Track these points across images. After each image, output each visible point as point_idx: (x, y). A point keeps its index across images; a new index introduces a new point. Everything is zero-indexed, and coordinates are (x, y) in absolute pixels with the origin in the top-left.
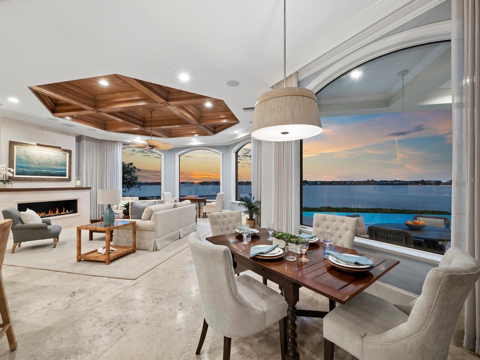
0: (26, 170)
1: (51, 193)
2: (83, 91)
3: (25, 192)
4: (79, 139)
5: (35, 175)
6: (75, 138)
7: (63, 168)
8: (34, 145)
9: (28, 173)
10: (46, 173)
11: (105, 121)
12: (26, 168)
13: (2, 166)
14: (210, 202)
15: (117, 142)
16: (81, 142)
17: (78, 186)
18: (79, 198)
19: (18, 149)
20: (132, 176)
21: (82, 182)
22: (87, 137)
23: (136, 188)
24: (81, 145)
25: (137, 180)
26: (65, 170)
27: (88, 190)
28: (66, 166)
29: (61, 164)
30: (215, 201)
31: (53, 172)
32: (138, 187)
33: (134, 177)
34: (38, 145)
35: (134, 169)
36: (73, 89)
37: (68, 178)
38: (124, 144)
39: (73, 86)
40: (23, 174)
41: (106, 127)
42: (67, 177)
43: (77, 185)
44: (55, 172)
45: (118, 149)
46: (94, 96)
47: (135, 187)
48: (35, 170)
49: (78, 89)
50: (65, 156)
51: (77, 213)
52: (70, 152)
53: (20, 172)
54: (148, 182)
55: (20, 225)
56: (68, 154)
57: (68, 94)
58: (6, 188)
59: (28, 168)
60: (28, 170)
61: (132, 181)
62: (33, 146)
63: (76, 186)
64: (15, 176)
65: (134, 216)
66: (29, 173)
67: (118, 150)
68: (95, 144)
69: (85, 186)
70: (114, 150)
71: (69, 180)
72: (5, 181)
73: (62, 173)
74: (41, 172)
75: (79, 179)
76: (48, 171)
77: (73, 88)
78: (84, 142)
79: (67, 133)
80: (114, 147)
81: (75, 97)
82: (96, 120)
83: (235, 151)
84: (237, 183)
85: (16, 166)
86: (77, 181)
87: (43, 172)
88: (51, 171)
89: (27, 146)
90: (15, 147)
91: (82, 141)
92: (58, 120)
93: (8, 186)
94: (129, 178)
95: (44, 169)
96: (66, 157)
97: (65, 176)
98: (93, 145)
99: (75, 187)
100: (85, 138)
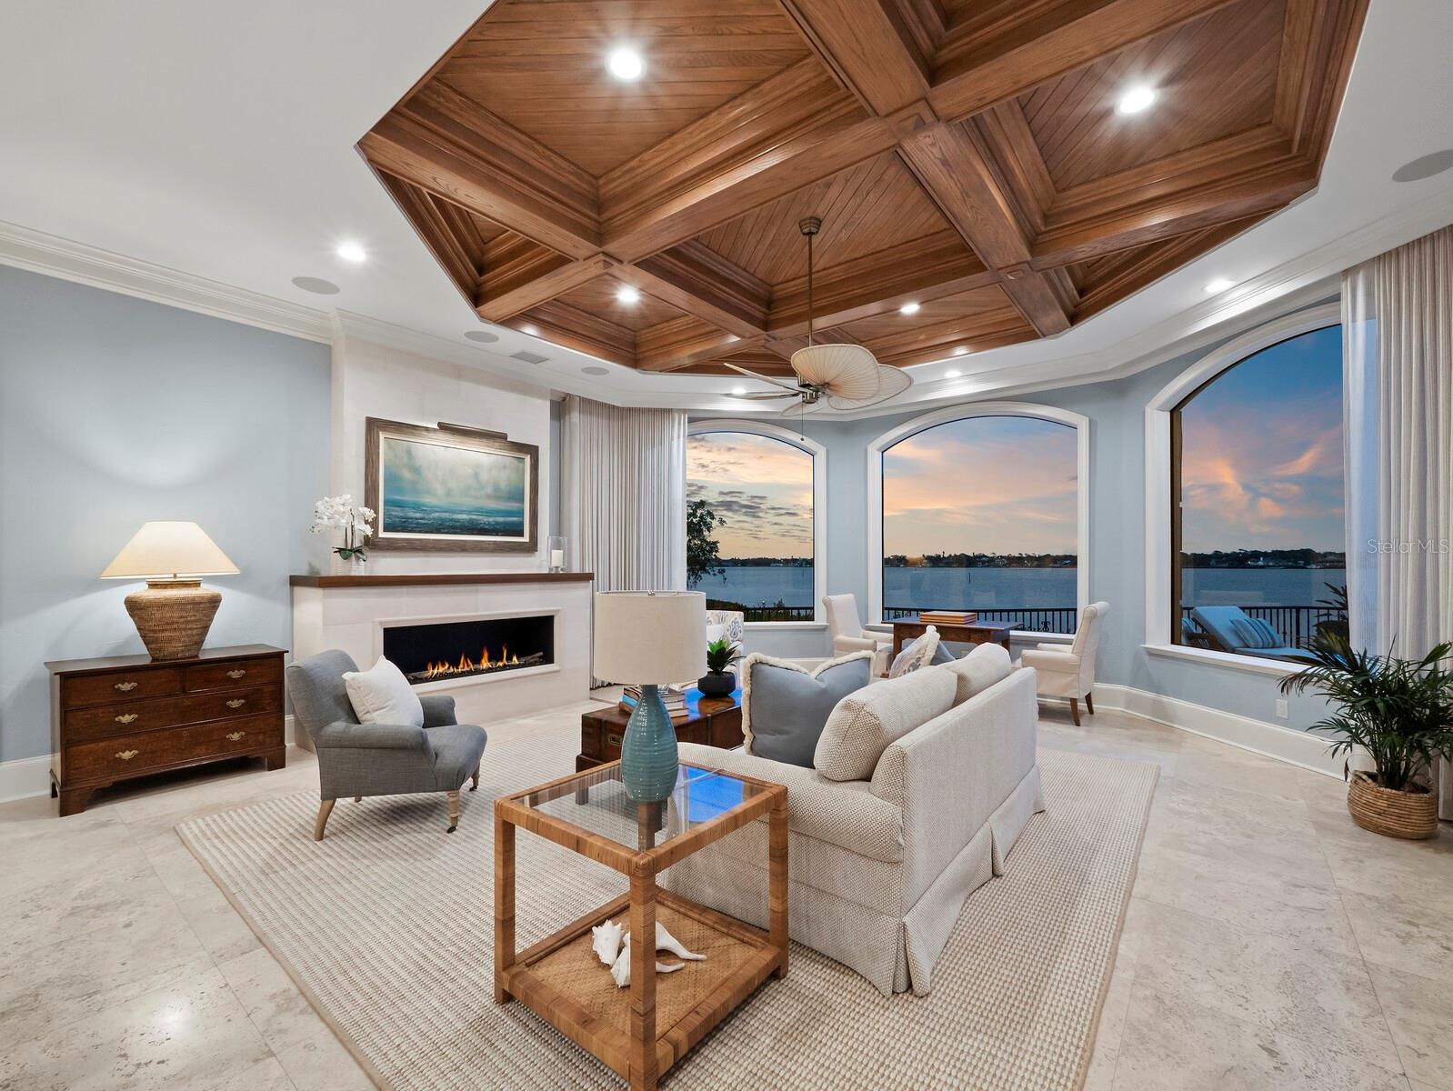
0: (411, 514)
1: (477, 591)
2: (554, 157)
3: (405, 590)
4: (561, 407)
5: (438, 531)
6: (549, 403)
7: (514, 506)
8: (434, 430)
9: (417, 523)
10: (467, 524)
11: (634, 331)
12: (414, 509)
13: (342, 501)
14: (1033, 644)
15: (670, 411)
16: (567, 417)
17: (557, 568)
18: (558, 611)
19: (389, 444)
20: (703, 540)
21: (567, 557)
22: (583, 400)
23: (715, 575)
24: (567, 430)
25: (716, 552)
26: (521, 513)
27: (583, 584)
28: (522, 501)
29: (510, 492)
30: (1069, 642)
31: (486, 519)
32: (719, 572)
33: (708, 543)
34: (444, 427)
35: (709, 520)
36: (517, 148)
37: (528, 540)
38: (691, 420)
39: (513, 131)
40: (404, 530)
41: (641, 356)
42: (526, 539)
43: (554, 564)
44: (491, 519)
45: (672, 439)
46: (591, 179)
47: (712, 573)
48: (437, 515)
49: (535, 150)
50: (521, 465)
51: (553, 662)
52: (533, 451)
53: (394, 522)
54: (739, 559)
55: (339, 726)
56: (528, 459)
57: (501, 176)
58: (352, 574)
59: (417, 507)
60: (418, 515)
61: (704, 554)
62: (432, 435)
63: (551, 569)
64: (382, 534)
65: (767, 740)
66: (421, 524)
67: (675, 442)
68: (605, 422)
69: (576, 569)
70: (661, 443)
71: (531, 547)
72: (350, 550)
73: (512, 523)
74: (452, 520)
75: (558, 545)
76: (474, 517)
77: (515, 143)
78: (575, 417)
79: (523, 387)
80: (662, 430)
81: (527, 190)
82: (608, 330)
83: (1168, 401)
84: (1178, 559)
85: (386, 503)
86: (554, 552)
87: (459, 521)
88: (481, 517)
89: (413, 434)
90: (382, 436)
91: (569, 414)
92: (495, 339)
93: (359, 569)
94: (695, 544)
95: (462, 512)
96: (524, 470)
97: (521, 534)
98: (598, 425)
99: (546, 572)
100: (577, 405)
